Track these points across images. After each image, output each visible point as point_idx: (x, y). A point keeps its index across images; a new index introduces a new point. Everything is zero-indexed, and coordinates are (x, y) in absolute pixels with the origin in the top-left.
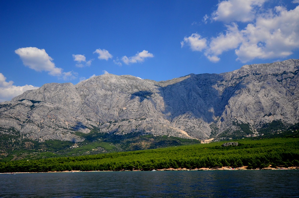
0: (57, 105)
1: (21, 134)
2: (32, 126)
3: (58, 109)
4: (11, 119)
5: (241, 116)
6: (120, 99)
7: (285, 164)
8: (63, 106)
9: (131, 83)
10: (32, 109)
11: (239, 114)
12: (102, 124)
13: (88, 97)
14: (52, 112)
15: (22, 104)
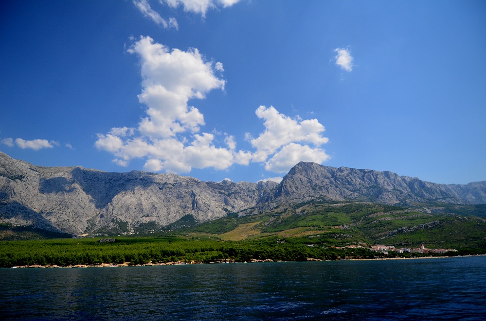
5: (121, 215)
7: (163, 260)
11: (119, 213)
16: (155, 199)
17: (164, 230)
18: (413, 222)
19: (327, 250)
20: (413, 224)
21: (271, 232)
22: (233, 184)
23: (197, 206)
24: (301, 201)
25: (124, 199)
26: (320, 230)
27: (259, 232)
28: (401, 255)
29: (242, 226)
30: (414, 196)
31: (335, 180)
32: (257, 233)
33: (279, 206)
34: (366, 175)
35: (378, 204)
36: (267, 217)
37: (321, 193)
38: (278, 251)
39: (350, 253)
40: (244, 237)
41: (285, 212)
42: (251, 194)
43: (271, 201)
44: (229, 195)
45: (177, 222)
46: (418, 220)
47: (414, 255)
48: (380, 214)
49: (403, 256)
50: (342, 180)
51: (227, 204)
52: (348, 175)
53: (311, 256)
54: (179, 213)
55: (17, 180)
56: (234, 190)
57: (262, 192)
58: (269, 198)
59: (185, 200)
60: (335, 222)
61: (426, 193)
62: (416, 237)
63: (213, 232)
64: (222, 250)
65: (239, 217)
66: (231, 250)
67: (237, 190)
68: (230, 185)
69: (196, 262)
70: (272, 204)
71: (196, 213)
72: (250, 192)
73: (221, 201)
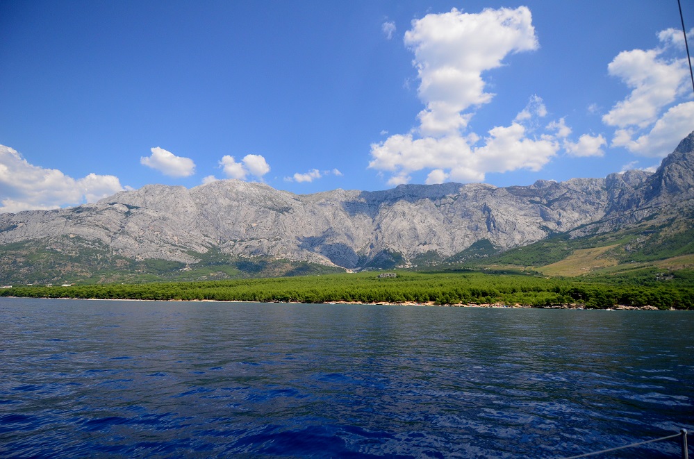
0: (162, 214)
1: (111, 249)
2: (126, 240)
3: (164, 219)
4: (97, 228)
5: (394, 243)
6: (248, 212)
8: (171, 215)
9: (264, 194)
10: (127, 217)
11: (391, 241)
12: (224, 243)
13: (206, 207)
14: (155, 223)
15: (113, 209)
16: (432, 221)
17: (450, 261)
21: (641, 261)
22: (556, 186)
23: (494, 226)
25: (393, 223)
27: (615, 262)
29: (580, 254)
32: (611, 265)
33: (656, 214)
36: (631, 236)
40: (586, 270)
41: (669, 225)
42: (592, 198)
43: (637, 207)
44: (549, 204)
45: (467, 250)
51: (546, 219)
54: (468, 237)
55: (285, 212)
56: (557, 194)
57: (617, 192)
58: (632, 202)
59: (474, 218)
63: (527, 264)
64: (557, 290)
65: (571, 238)
66: (576, 290)
67: (563, 195)
68: (550, 188)
69: (522, 305)
70: (641, 212)
71: (494, 236)
72: (591, 194)
73: (534, 215)
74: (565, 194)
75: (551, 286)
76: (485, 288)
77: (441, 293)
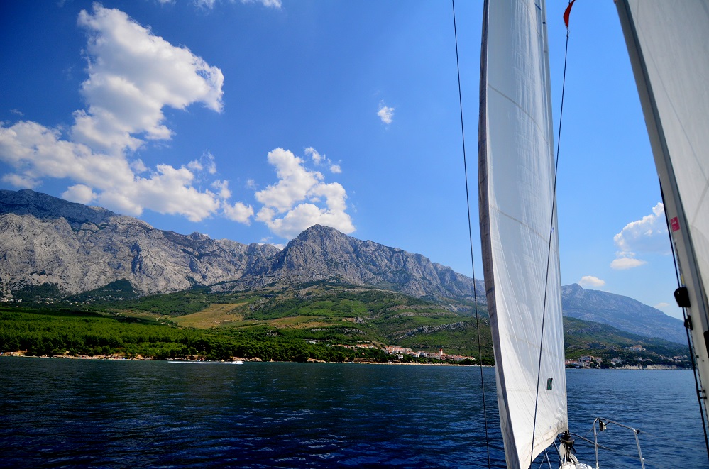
16: (61, 246)
17: (73, 300)
18: (436, 320)
19: (333, 349)
20: (436, 323)
21: (259, 319)
22: (210, 242)
23: (140, 268)
24: (308, 280)
26: (327, 322)
27: (241, 318)
28: (416, 360)
29: (215, 307)
30: (443, 289)
31: (357, 256)
32: (237, 319)
33: (276, 282)
34: (395, 255)
35: (403, 295)
36: (257, 297)
37: (337, 272)
38: (271, 347)
39: (362, 354)
40: (216, 323)
41: (283, 293)
42: (236, 260)
43: (265, 274)
44: (200, 257)
45: (100, 289)
46: (442, 319)
47: (430, 360)
48: (402, 307)
49: (419, 361)
50: (366, 257)
51: (193, 270)
52: (374, 252)
53: (312, 356)
54: (106, 275)
56: (209, 250)
57: (255, 259)
58: (263, 270)
59: (119, 254)
60: (348, 312)
61: (457, 287)
62: (436, 340)
63: (164, 312)
64: (185, 341)
65: (212, 292)
66: (202, 342)
67: (214, 251)
68: (204, 242)
69: (144, 357)
70: (267, 279)
71: (137, 279)
72: (235, 256)
73: (184, 264)
74: (215, 251)
75: (181, 337)
76: (106, 336)
77: (40, 339)
